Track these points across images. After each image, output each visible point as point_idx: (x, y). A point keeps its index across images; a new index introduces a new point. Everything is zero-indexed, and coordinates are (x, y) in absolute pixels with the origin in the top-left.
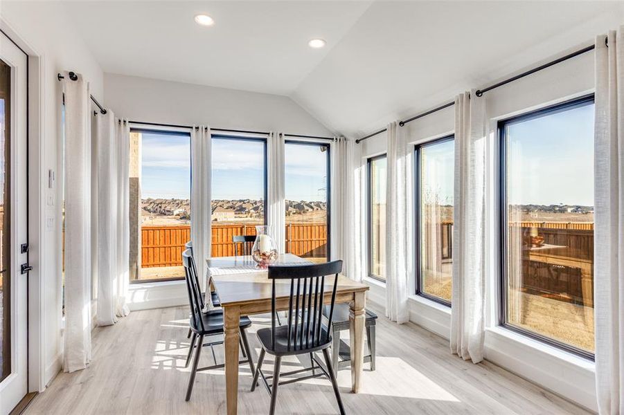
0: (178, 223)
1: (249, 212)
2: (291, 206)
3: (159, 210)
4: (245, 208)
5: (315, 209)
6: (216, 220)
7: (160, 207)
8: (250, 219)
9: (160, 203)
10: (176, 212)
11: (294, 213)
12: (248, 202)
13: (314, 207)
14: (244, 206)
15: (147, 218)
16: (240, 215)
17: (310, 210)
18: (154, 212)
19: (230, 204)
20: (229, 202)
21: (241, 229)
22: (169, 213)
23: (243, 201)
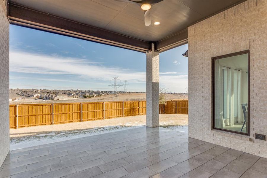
0: (38, 101)
1: (74, 95)
2: (94, 93)
3: (25, 94)
4: (72, 94)
5: (105, 94)
6: (58, 99)
7: (26, 93)
8: (76, 99)
9: (26, 91)
10: (36, 95)
11: (96, 96)
12: (73, 91)
13: (105, 93)
14: (71, 93)
15: (20, 98)
16: (70, 97)
17: (103, 95)
18: (23, 95)
19: (64, 92)
20: (63, 91)
21: (103, 103)
22: (32, 96)
23: (70, 90)
